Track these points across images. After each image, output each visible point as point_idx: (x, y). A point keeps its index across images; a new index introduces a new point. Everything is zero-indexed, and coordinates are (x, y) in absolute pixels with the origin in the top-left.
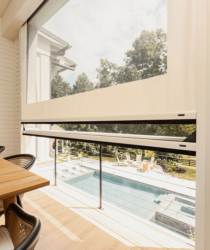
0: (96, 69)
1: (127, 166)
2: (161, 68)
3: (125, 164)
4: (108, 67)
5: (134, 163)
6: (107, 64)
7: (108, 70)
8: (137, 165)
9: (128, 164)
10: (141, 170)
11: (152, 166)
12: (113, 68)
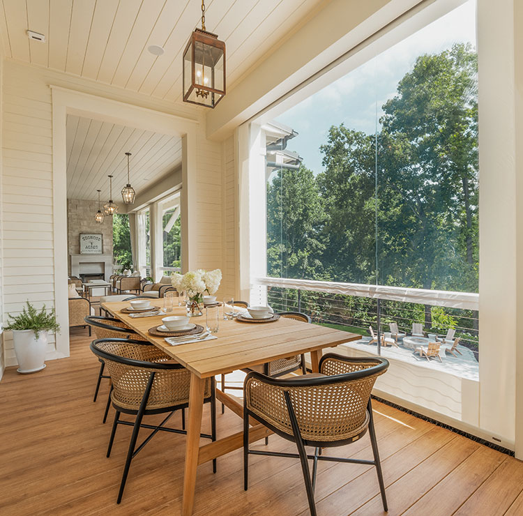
0: (322, 147)
1: (390, 346)
2: (469, 130)
3: (387, 342)
4: (346, 139)
5: (407, 340)
6: (342, 135)
7: (346, 146)
8: (415, 346)
9: (393, 341)
10: (423, 355)
11: (450, 348)
12: (355, 142)
